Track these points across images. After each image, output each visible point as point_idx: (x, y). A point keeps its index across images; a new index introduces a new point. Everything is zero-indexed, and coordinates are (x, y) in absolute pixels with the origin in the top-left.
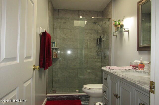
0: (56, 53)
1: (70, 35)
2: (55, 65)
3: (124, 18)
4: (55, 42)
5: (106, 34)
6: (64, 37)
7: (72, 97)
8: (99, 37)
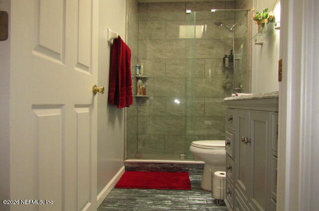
0: (144, 86)
1: (170, 52)
2: (142, 110)
4: (142, 67)
5: (242, 46)
6: (158, 55)
7: (172, 167)
8: (228, 54)
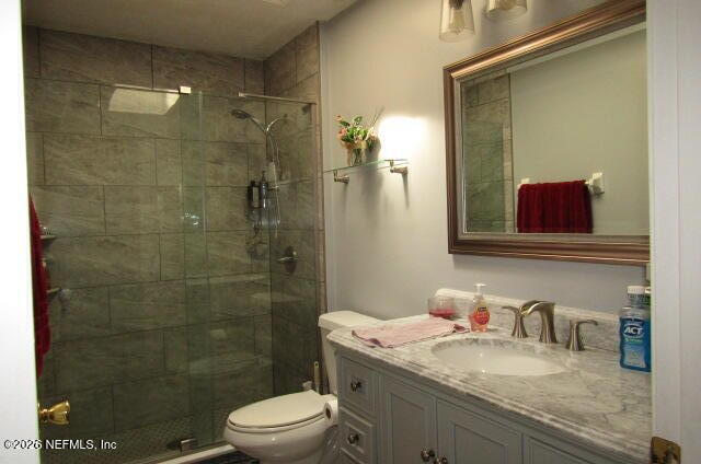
1: (115, 171)
3: (379, 113)
6: (84, 177)
8: (256, 177)
